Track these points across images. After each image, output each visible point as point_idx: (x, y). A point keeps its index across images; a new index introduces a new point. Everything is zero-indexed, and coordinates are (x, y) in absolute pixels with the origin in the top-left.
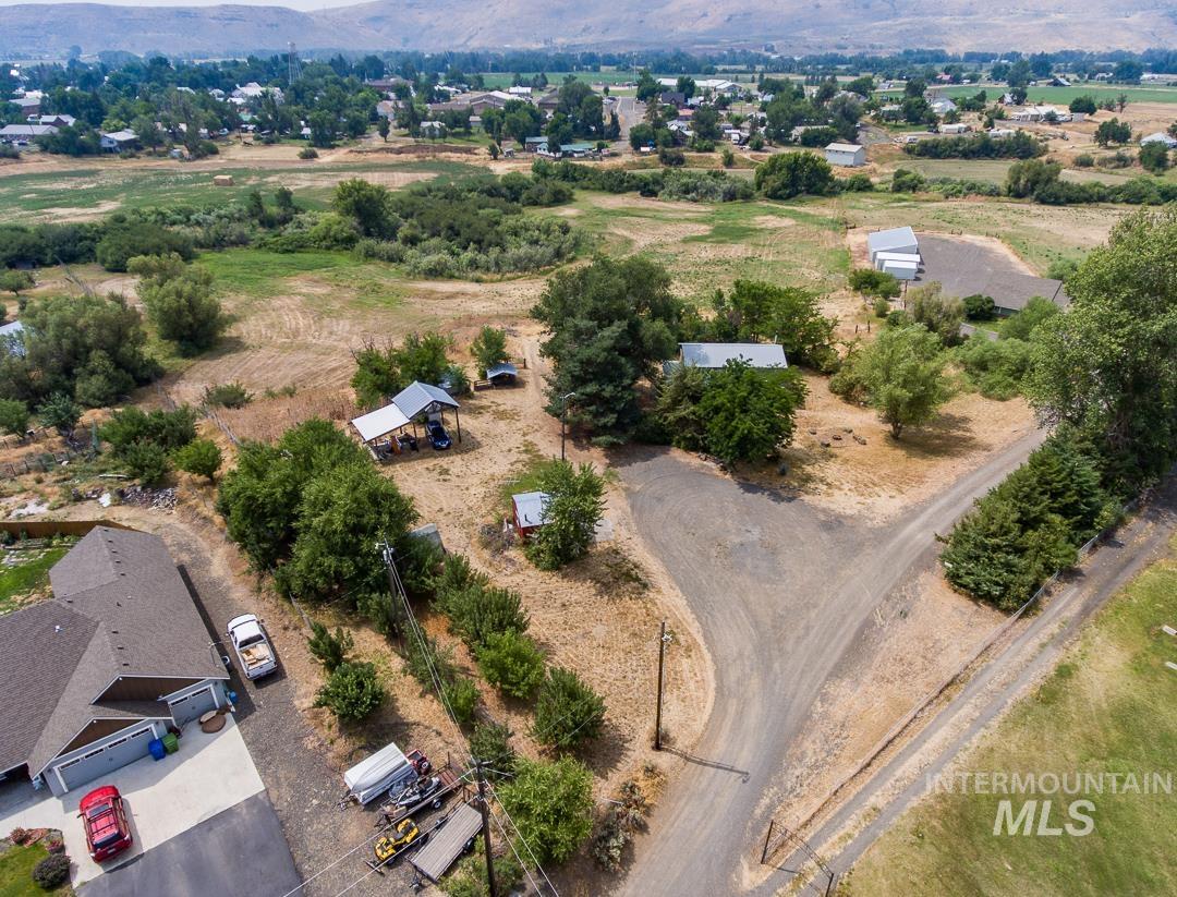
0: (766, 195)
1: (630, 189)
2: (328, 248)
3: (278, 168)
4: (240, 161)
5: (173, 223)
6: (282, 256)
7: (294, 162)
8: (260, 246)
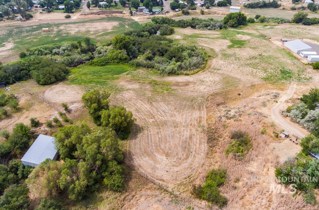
0: (230, 26)
1: (188, 26)
2: (118, 63)
3: (60, 22)
4: (43, 20)
5: (46, 54)
6: (101, 67)
7: (64, 19)
8: (91, 64)
